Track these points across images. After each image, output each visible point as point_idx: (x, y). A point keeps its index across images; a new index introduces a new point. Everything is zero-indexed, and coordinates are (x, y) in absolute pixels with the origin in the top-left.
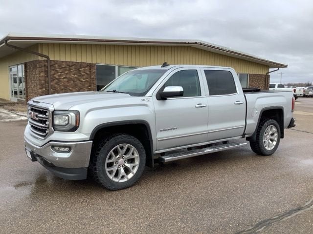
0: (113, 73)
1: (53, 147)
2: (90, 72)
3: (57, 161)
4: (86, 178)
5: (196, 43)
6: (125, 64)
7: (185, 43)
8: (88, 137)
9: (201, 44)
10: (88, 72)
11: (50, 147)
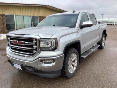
0: (13, 18)
1: (42, 61)
2: (3, 18)
3: (46, 69)
4: (60, 75)
5: (47, 5)
6: (18, 14)
7: (43, 5)
8: (62, 52)
9: (49, 6)
10: (1, 18)
11: (40, 61)
